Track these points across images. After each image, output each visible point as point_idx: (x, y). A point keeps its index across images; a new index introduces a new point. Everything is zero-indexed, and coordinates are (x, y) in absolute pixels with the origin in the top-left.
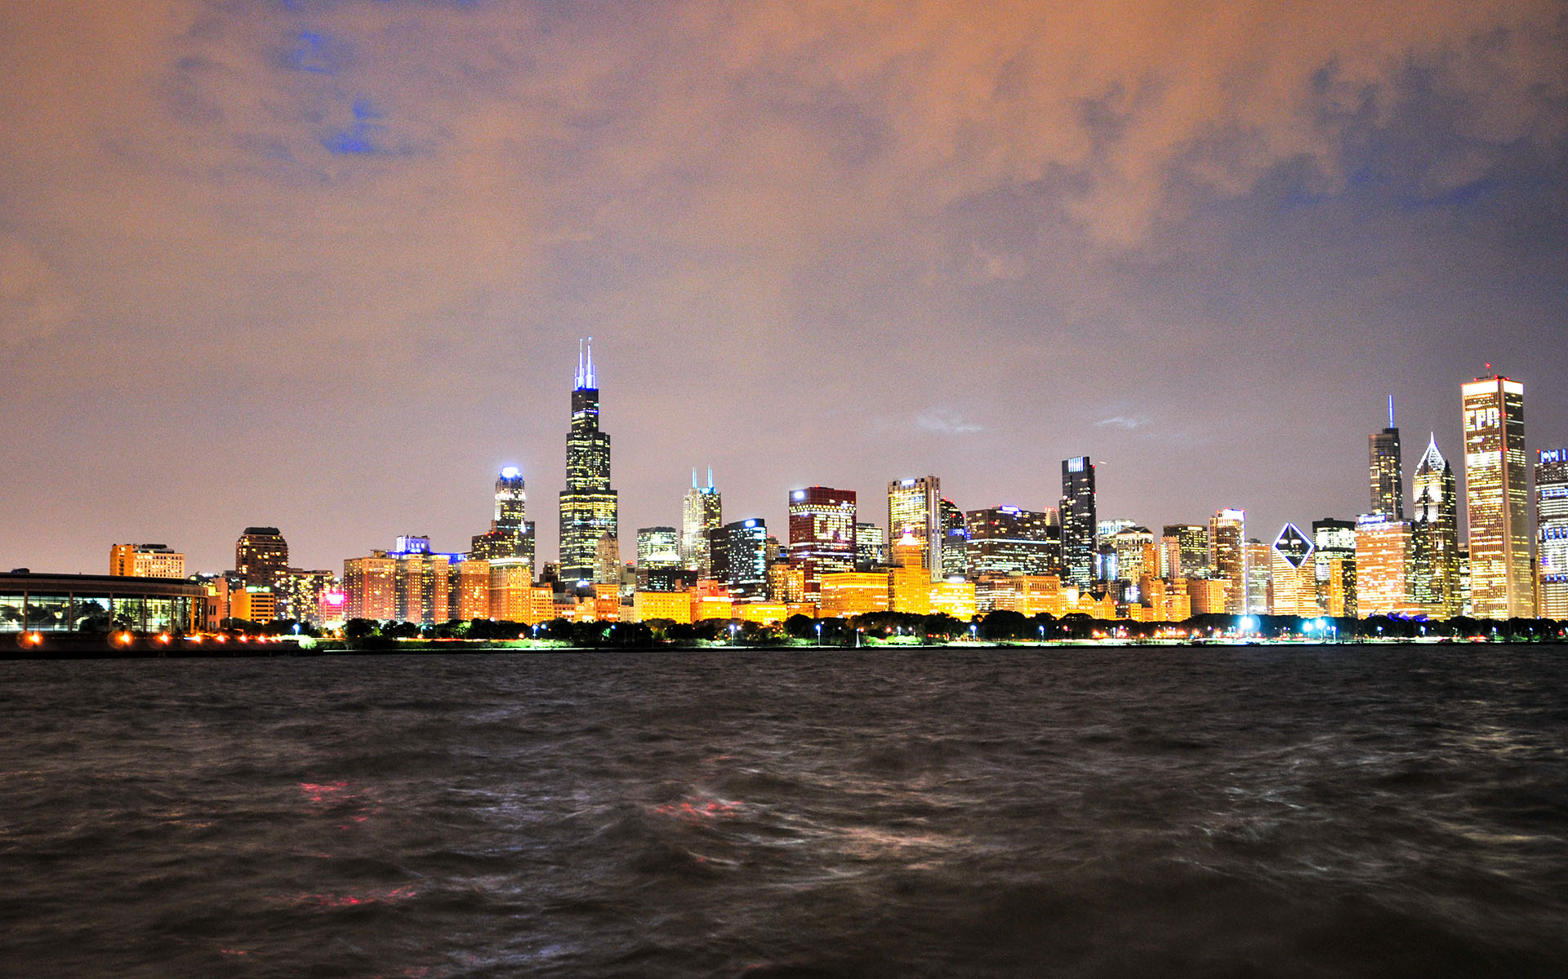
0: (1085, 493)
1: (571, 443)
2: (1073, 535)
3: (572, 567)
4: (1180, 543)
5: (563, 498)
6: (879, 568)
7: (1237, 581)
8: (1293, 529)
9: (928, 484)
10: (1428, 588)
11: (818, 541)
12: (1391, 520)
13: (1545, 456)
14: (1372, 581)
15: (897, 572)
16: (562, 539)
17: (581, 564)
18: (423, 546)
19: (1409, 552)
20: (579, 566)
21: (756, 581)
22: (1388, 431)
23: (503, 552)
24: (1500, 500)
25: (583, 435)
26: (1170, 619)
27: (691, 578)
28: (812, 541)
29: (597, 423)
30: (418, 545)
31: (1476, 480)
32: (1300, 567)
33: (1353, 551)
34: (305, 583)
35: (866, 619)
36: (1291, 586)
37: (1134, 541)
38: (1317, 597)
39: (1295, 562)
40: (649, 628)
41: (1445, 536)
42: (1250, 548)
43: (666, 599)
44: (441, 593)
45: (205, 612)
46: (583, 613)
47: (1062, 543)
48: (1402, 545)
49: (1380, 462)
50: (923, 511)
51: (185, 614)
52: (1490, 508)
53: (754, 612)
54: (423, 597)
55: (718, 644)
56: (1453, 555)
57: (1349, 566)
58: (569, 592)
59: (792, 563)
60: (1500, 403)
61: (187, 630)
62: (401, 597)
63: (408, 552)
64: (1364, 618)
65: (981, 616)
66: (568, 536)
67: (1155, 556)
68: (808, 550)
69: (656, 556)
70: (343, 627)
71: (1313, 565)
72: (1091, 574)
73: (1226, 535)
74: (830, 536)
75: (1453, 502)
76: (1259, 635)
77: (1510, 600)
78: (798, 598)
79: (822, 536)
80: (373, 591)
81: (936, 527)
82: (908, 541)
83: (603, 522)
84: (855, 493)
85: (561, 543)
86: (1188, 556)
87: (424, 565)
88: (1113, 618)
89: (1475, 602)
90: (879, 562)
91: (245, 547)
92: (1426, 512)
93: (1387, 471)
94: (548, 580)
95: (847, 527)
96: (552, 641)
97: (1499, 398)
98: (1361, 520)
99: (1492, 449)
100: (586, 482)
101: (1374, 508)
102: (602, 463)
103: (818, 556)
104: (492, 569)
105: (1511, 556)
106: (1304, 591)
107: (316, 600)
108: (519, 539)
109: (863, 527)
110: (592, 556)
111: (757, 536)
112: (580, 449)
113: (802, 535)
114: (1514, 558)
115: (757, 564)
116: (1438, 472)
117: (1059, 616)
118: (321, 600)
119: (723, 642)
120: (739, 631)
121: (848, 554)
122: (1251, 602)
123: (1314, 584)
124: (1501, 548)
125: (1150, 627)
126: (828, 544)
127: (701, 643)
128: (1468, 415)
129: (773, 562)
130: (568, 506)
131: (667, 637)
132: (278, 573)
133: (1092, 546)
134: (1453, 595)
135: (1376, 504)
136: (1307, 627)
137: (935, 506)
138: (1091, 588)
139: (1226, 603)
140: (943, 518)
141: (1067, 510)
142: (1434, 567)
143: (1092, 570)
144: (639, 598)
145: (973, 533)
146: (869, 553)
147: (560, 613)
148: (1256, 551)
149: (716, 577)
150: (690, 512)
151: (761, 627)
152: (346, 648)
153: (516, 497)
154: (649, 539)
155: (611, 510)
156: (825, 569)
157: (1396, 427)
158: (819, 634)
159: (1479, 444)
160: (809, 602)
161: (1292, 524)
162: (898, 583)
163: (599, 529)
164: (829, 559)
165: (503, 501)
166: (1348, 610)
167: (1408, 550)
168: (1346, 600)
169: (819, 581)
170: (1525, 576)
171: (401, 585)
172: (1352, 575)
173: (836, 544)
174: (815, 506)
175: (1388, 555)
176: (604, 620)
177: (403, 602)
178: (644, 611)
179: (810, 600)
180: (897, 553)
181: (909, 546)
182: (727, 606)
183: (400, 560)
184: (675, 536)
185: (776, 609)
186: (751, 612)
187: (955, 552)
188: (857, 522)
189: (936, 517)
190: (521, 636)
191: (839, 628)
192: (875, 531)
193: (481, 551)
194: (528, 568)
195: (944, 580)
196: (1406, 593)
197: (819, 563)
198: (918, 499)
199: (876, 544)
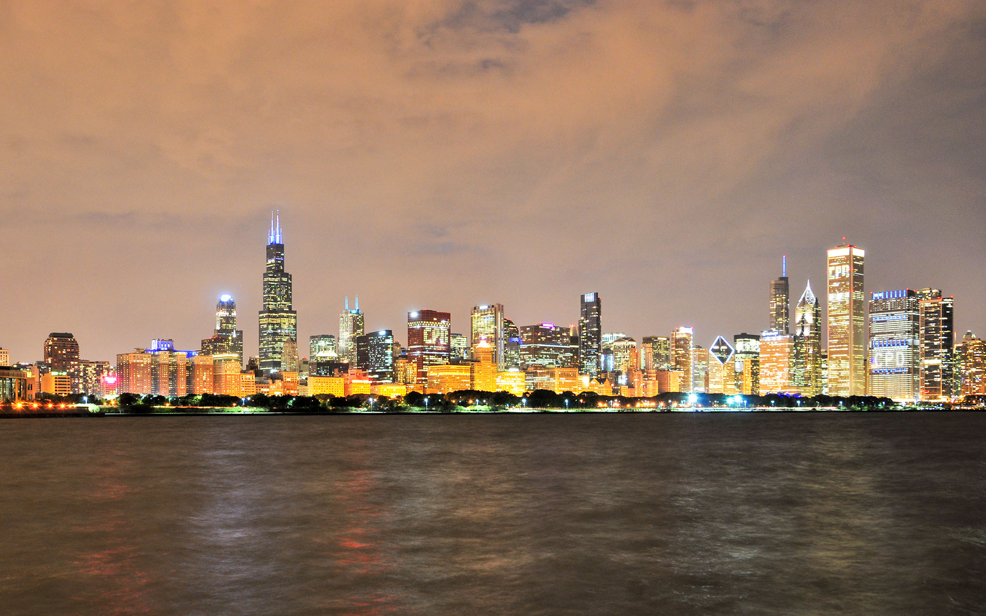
0: (595, 316)
1: (266, 279)
2: (587, 342)
3: (267, 360)
4: (653, 348)
5: (261, 315)
6: (465, 362)
7: (687, 372)
8: (722, 340)
9: (497, 309)
10: (802, 377)
11: (427, 344)
12: (782, 334)
13: (875, 295)
14: (769, 373)
15: (477, 367)
16: (261, 342)
17: (273, 358)
18: (169, 346)
19: (792, 355)
20: (272, 360)
21: (386, 370)
22: (782, 279)
23: (222, 350)
24: (848, 323)
25: (274, 274)
26: (645, 395)
27: (344, 368)
28: (422, 345)
29: (283, 267)
30: (165, 346)
31: (834, 310)
32: (726, 364)
33: (758, 354)
34: (91, 370)
35: (457, 394)
36: (719, 376)
37: (624, 346)
38: (735, 382)
39: (723, 360)
40: (318, 400)
41: (814, 345)
42: (695, 352)
43: (328, 381)
44: (182, 377)
45: (25, 388)
46: (275, 390)
47: (580, 347)
48: (788, 350)
49: (776, 298)
50: (493, 326)
51: (11, 390)
52: (841, 328)
53: (385, 390)
54: (170, 379)
55: (362, 410)
56: (818, 357)
57: (755, 363)
58: (265, 377)
59: (409, 358)
60: (850, 261)
61: (13, 399)
62: (155, 379)
63: (159, 350)
64: (764, 395)
65: (528, 393)
66: (264, 340)
67: (637, 356)
68: (420, 350)
69: (321, 354)
70: (117, 398)
71: (734, 362)
72: (597, 367)
73: (681, 343)
74: (433, 341)
75: (820, 323)
76: (700, 405)
77: (851, 385)
78: (413, 381)
79: (429, 342)
80: (136, 375)
81: (501, 336)
82: (483, 345)
83: (287, 331)
84: (450, 314)
85: (260, 344)
86: (657, 356)
87: (170, 359)
88: (611, 395)
89: (830, 386)
90: (464, 358)
91: (50, 346)
92: (803, 330)
93: (780, 304)
94: (252, 369)
95: (445, 336)
96: (255, 408)
97: (851, 259)
98: (764, 334)
99: (844, 291)
100: (276, 305)
101: (772, 327)
102: (287, 292)
103: (426, 354)
104: (215, 361)
105: (852, 357)
106: (728, 378)
107: (98, 381)
108: (232, 342)
109: (455, 336)
110: (280, 353)
111: (387, 341)
112: (272, 283)
113: (416, 341)
114: (855, 359)
115: (386, 359)
116: (811, 305)
117: (577, 393)
118: (102, 381)
119: (366, 409)
120: (376, 402)
121: (445, 353)
122: (695, 385)
123: (733, 374)
124: (846, 352)
125: (633, 400)
126: (432, 347)
127: (352, 410)
128: (830, 269)
129: (397, 358)
130: (264, 321)
131: (330, 406)
132: (72, 363)
133: (598, 350)
134: (817, 381)
135: (773, 324)
136: (729, 401)
137: (501, 323)
138: (597, 376)
139: (680, 385)
140: (505, 330)
141: (583, 326)
142: (806, 364)
143: (598, 364)
144: (312, 381)
145: (524, 340)
146: (458, 353)
147: (260, 390)
148: (699, 353)
149: (361, 367)
150: (344, 325)
151: (390, 399)
152: (119, 412)
153: (230, 314)
154: (317, 343)
155: (292, 324)
156: (431, 363)
157: (786, 276)
158: (427, 404)
159: (836, 287)
160: (420, 384)
161: (722, 337)
162: (477, 372)
163: (285, 336)
164: (433, 357)
165: (221, 317)
166: (754, 391)
167: (791, 353)
168: (753, 384)
169: (427, 371)
170: (860, 370)
171: (155, 371)
172: (757, 369)
173: (437, 347)
174: (425, 322)
175: (779, 356)
176: (288, 395)
177: (157, 382)
178: (315, 389)
179: (420, 382)
180: (476, 353)
181: (483, 348)
182: (368, 386)
183: (154, 355)
184: (334, 341)
185: (399, 388)
186: (383, 390)
187: (513, 352)
188: (451, 333)
189: (501, 329)
190: (234, 404)
191: (440, 400)
192: (462, 338)
193: (207, 350)
194: (238, 361)
195: (505, 370)
196: (789, 380)
197: (426, 358)
198: (489, 318)
199: (463, 347)
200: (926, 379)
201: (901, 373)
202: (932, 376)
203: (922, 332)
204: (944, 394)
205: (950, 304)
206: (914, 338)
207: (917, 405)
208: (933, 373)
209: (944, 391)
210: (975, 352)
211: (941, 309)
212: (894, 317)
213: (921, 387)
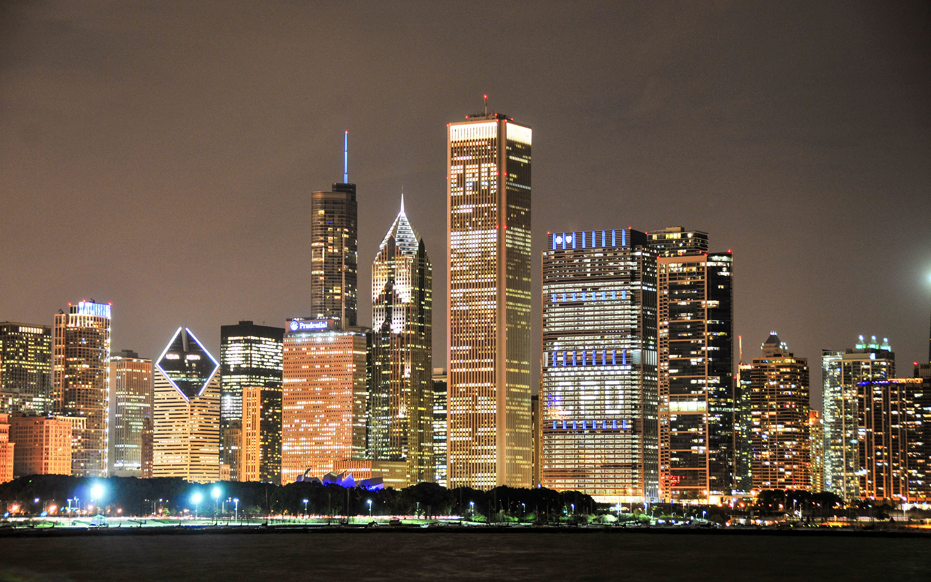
7: (95, 419)
8: (188, 336)
10: (386, 436)
12: (338, 328)
13: (558, 240)
14: (304, 425)
19: (361, 380)
22: (340, 188)
24: (493, 305)
31: (462, 273)
32: (197, 399)
33: (279, 374)
36: (180, 429)
38: (221, 448)
39: (190, 390)
41: (415, 356)
42: (120, 366)
48: (351, 367)
49: (326, 235)
52: (479, 316)
56: (423, 386)
57: (272, 398)
60: (500, 154)
64: (291, 483)
71: (218, 396)
73: (80, 344)
75: (429, 304)
77: (501, 458)
86: (16, 375)
89: (451, 459)
92: (389, 319)
93: (337, 251)
98: (294, 327)
99: (486, 226)
101: (314, 308)
105: (504, 390)
106: (202, 438)
114: (510, 394)
116: (408, 257)
122: (117, 455)
123: (217, 427)
124: (491, 377)
128: (454, 171)
134: (421, 449)
135: (318, 302)
139: (74, 456)
142: (396, 404)
148: (130, 370)
157: (352, 183)
159: (468, 216)
161: (187, 329)
166: (267, 469)
167: (360, 376)
168: (265, 453)
170: (524, 422)
172: (274, 413)
175: (331, 383)
196: (354, 444)
200: (672, 447)
201: (617, 431)
202: (685, 441)
203: (664, 333)
204: (714, 486)
205: (725, 269)
206: (645, 347)
207: (649, 513)
208: (690, 434)
209: (714, 478)
210: (782, 386)
211: (705, 280)
212: (598, 294)
213: (662, 467)
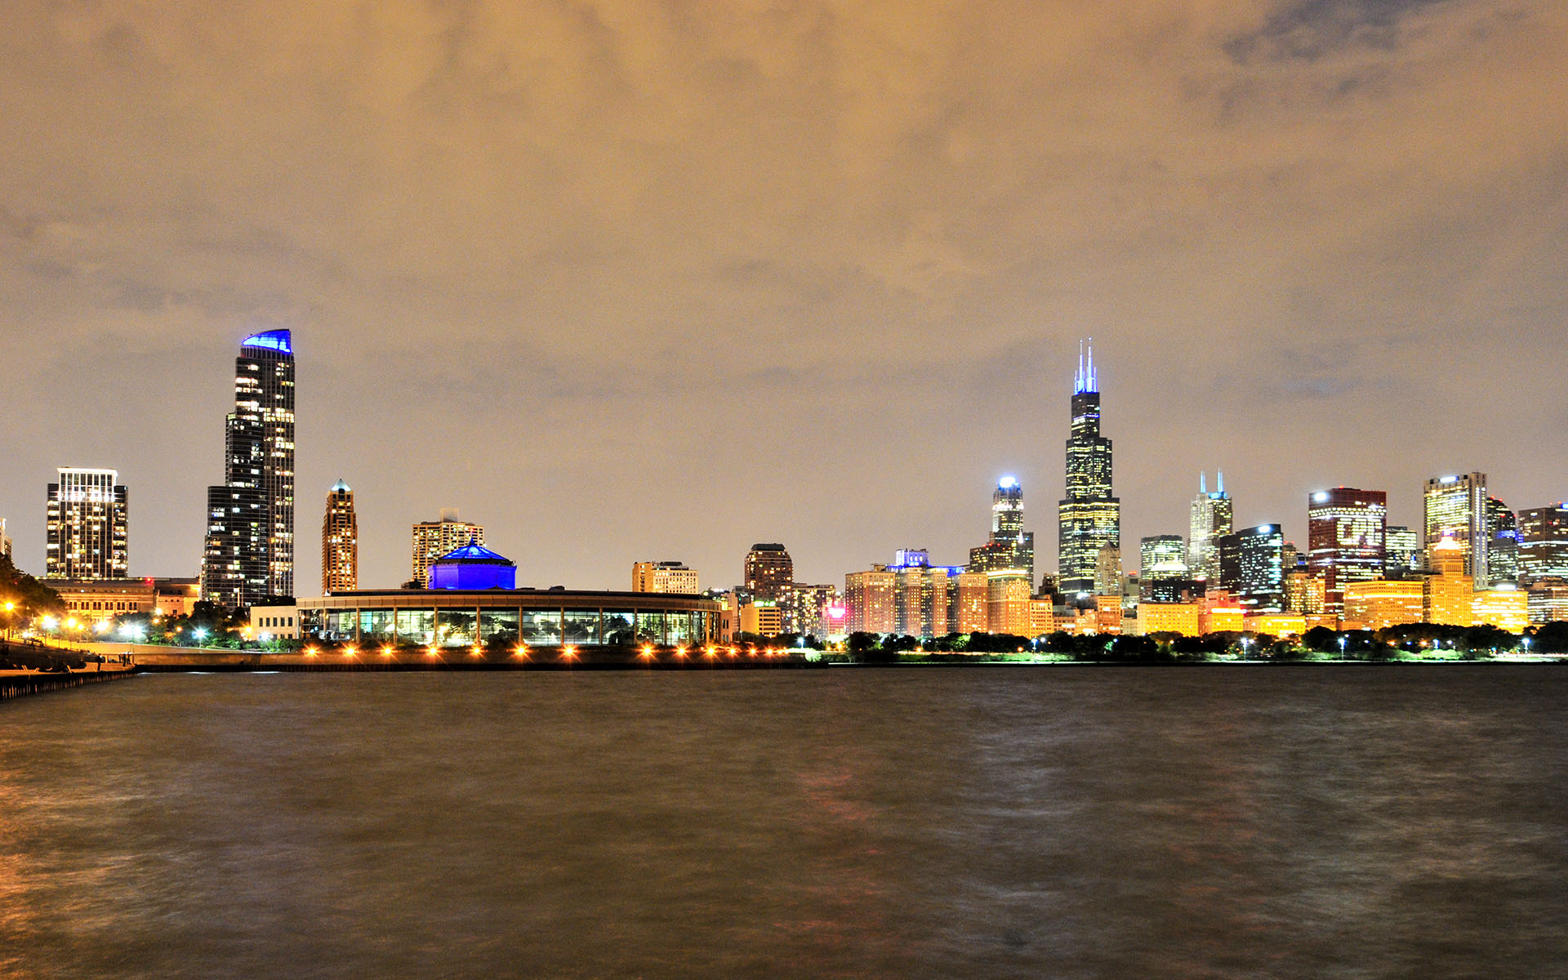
1: (1070, 450)
3: (1072, 579)
5: (1063, 507)
6: (1413, 576)
9: (1471, 481)
11: (1342, 547)
15: (1434, 583)
16: (1062, 549)
17: (1081, 575)
18: (921, 559)
20: (1080, 578)
21: (1270, 591)
23: (1002, 562)
25: (1083, 441)
27: (1199, 589)
28: (1335, 547)
29: (1098, 429)
30: (916, 559)
34: (809, 598)
35: (1397, 631)
40: (1154, 642)
43: (1172, 611)
44: (940, 606)
45: (718, 626)
46: (1084, 626)
50: (1466, 512)
51: (700, 629)
53: (1269, 624)
54: (923, 610)
55: (1229, 658)
58: (1068, 604)
59: (1311, 571)
61: (703, 642)
62: (901, 611)
63: (906, 566)
65: (1534, 628)
66: (1068, 547)
68: (1331, 557)
69: (1160, 566)
70: (845, 640)
74: (1354, 540)
79: (1348, 542)
80: (873, 604)
81: (1481, 529)
82: (1448, 544)
83: (1104, 531)
84: (1384, 493)
85: (1060, 554)
87: (922, 579)
90: (1412, 569)
91: (752, 563)
94: (1047, 592)
95: (1376, 531)
96: (1052, 654)
100: (1086, 490)
102: (1104, 469)
103: (1341, 563)
104: (990, 582)
107: (819, 614)
108: (1018, 550)
109: (1395, 530)
110: (1092, 567)
111: (1272, 543)
112: (1080, 456)
113: (1323, 541)
115: (1271, 573)
118: (824, 614)
119: (1235, 656)
120: (1252, 645)
121: (1377, 561)
126: (1353, 550)
127: (1211, 658)
129: (1290, 571)
130: (1068, 515)
131: (1174, 650)
132: (783, 588)
137: (1481, 505)
140: (1489, 518)
144: (1144, 611)
145: (1526, 535)
146: (1401, 559)
147: (1060, 626)
149: (1226, 587)
150: (1198, 519)
151: (1277, 640)
152: (848, 661)
153: (1014, 507)
154: (1153, 549)
155: (1112, 519)
156: (1350, 577)
158: (1342, 648)
160: (1331, 613)
162: (1435, 592)
163: (1101, 538)
164: (1354, 567)
165: (1000, 512)
169: (1342, 591)
171: (900, 599)
173: (1362, 550)
174: (1339, 509)
176: (1106, 633)
177: (903, 615)
178: (1149, 623)
179: (1331, 611)
180: (1434, 558)
181: (1447, 551)
182: (1239, 618)
183: (899, 574)
184: (1181, 544)
185: (1294, 621)
186: (1265, 624)
187: (1504, 557)
188: (1387, 525)
189: (1481, 518)
190: (1020, 649)
191: (1366, 642)
192: (1408, 534)
193: (979, 564)
194: (1026, 580)
195: (1490, 588)
197: (1341, 570)
198: (1460, 498)
199: (1408, 549)
